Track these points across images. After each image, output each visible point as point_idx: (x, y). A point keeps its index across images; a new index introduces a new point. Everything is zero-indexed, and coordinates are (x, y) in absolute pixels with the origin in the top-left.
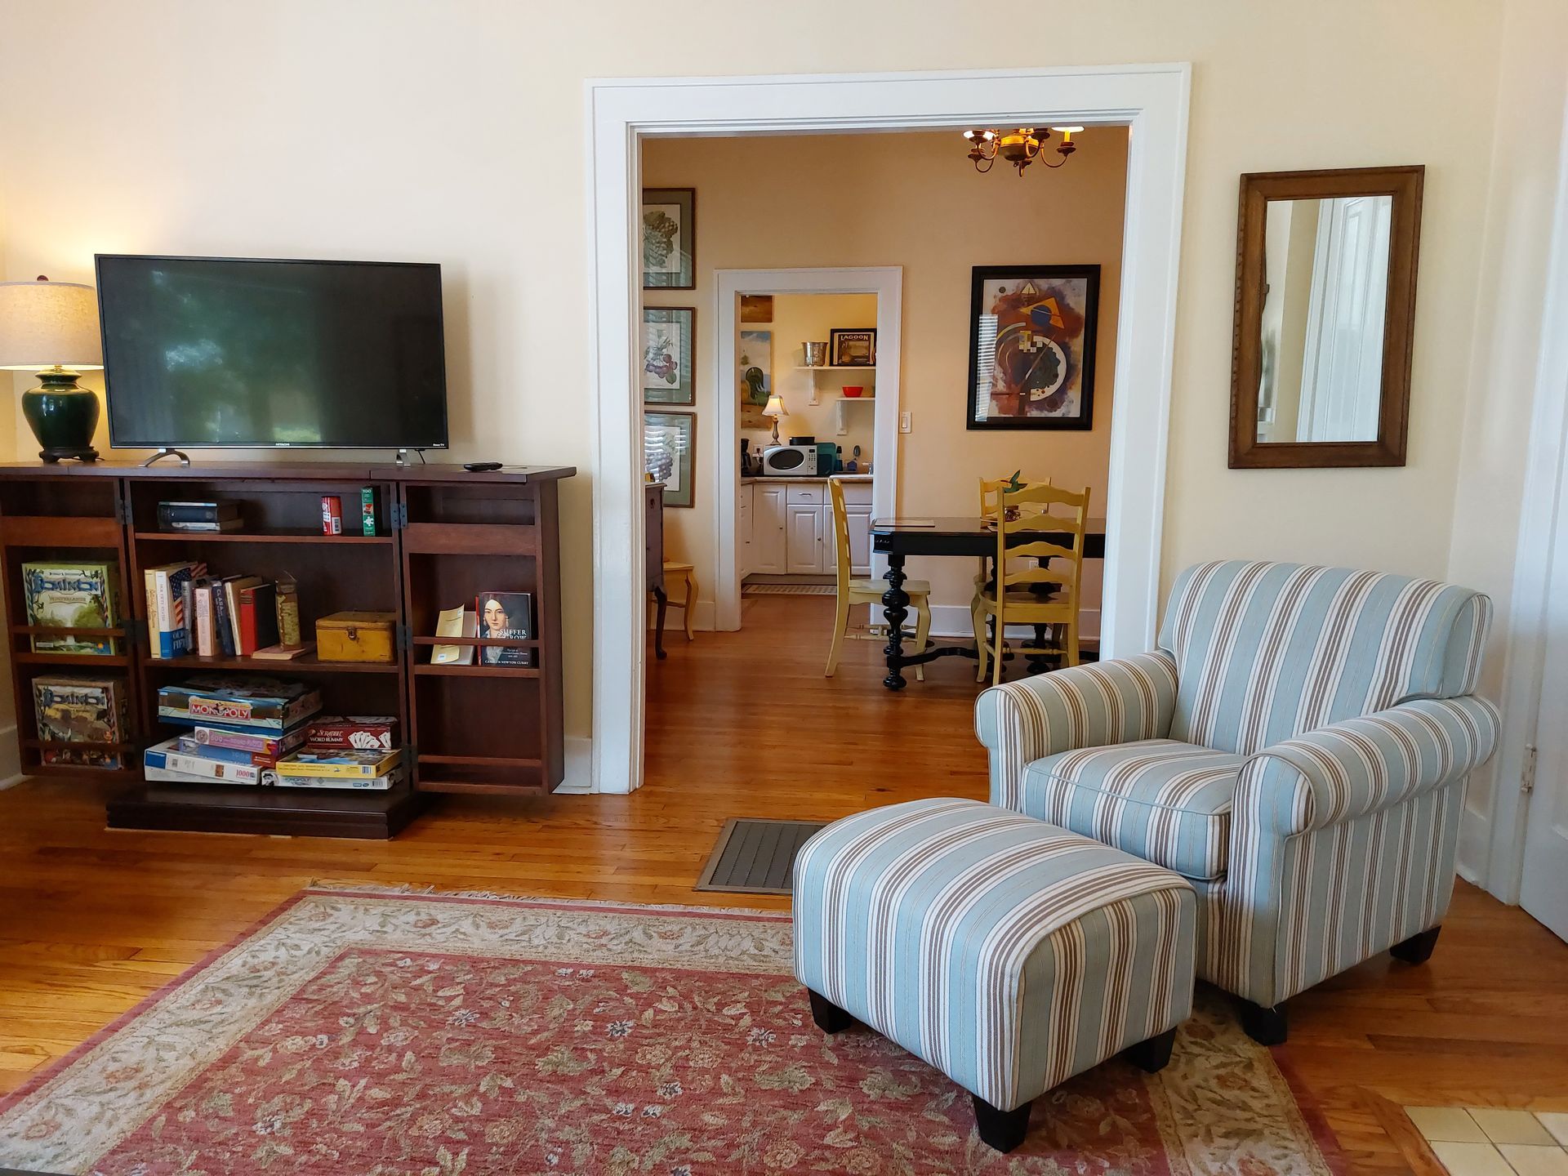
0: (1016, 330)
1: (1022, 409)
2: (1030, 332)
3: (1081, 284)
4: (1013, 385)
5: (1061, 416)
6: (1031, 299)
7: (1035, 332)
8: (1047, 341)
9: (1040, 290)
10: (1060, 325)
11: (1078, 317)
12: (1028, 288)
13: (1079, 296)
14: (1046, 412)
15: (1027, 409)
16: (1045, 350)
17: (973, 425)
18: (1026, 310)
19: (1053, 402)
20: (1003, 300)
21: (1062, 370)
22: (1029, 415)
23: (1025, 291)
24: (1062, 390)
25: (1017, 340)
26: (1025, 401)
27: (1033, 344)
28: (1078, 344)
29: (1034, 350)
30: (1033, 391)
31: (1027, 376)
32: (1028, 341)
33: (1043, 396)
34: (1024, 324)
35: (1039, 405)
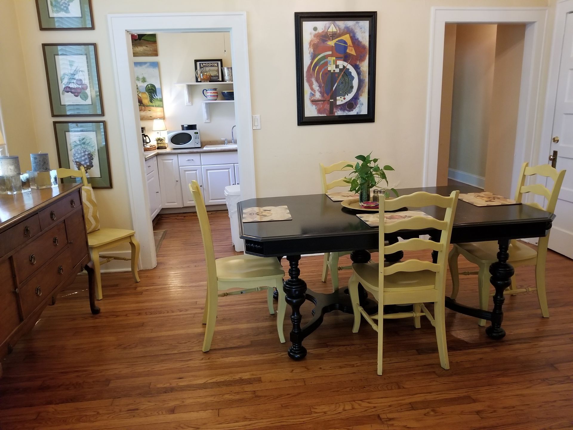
0: (326, 57)
1: (331, 111)
2: (334, 58)
3: (365, 24)
4: (325, 95)
5: (355, 114)
6: (334, 36)
7: (338, 58)
8: (345, 64)
9: (339, 29)
10: (353, 53)
11: (364, 47)
12: (331, 26)
13: (364, 33)
14: (347, 112)
15: (335, 110)
16: (345, 72)
17: (303, 121)
18: (331, 43)
19: (351, 105)
20: (316, 36)
21: (355, 83)
22: (336, 114)
23: (330, 30)
24: (356, 98)
25: (326, 64)
26: (333, 105)
27: (337, 66)
28: (365, 66)
29: (337, 70)
30: (338, 98)
31: (334, 88)
32: (334, 64)
33: (344, 101)
34: (330, 53)
35: (343, 107)
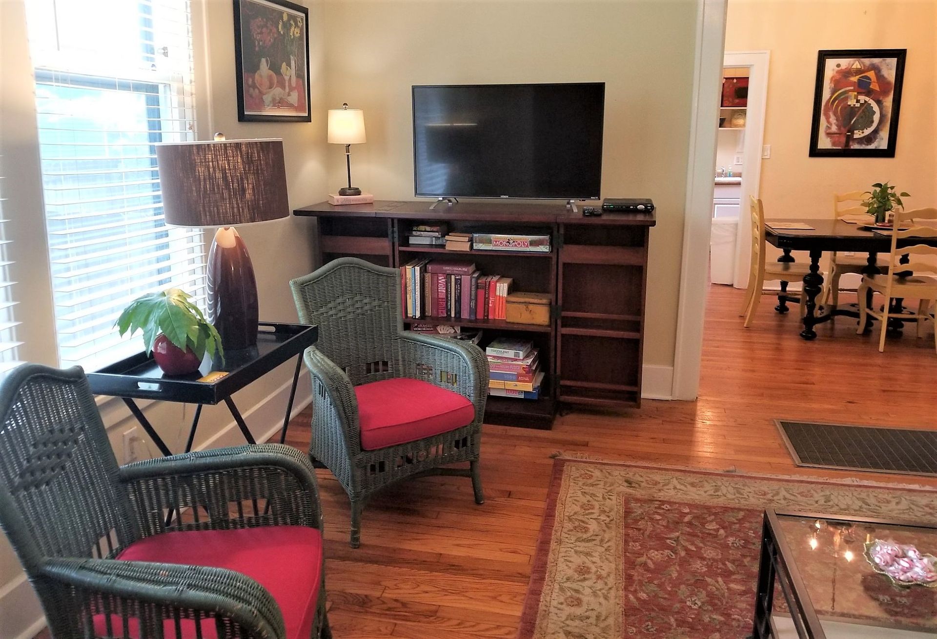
0: (846, 92)
1: (847, 143)
2: (856, 93)
3: (893, 61)
4: (842, 128)
5: (874, 148)
6: (858, 72)
7: (859, 93)
8: (867, 99)
9: (864, 66)
10: (877, 88)
11: (889, 83)
12: (855, 63)
13: (891, 69)
14: (864, 146)
15: (851, 143)
16: (866, 106)
17: (815, 152)
18: (855, 79)
19: (869, 139)
20: (838, 72)
21: (876, 118)
22: (852, 148)
23: (854, 67)
24: (876, 132)
25: (846, 99)
26: (849, 139)
27: (858, 101)
28: (888, 102)
29: (858, 105)
30: (855, 132)
31: (852, 122)
32: (855, 98)
33: (862, 135)
34: (852, 88)
35: (860, 141)
